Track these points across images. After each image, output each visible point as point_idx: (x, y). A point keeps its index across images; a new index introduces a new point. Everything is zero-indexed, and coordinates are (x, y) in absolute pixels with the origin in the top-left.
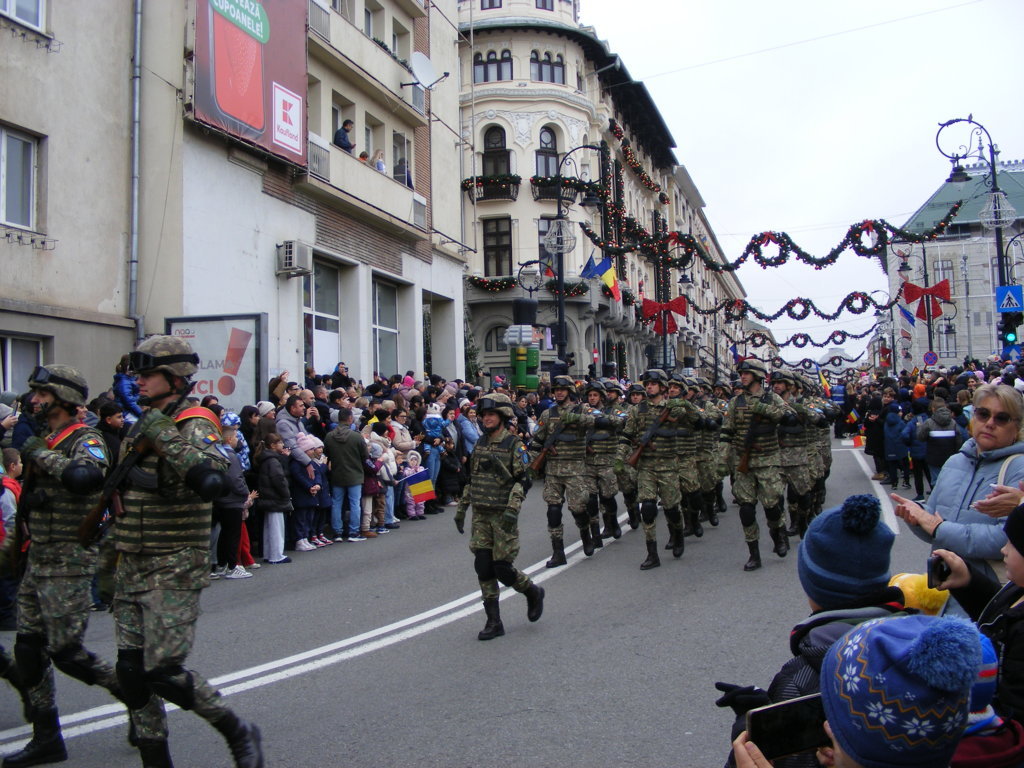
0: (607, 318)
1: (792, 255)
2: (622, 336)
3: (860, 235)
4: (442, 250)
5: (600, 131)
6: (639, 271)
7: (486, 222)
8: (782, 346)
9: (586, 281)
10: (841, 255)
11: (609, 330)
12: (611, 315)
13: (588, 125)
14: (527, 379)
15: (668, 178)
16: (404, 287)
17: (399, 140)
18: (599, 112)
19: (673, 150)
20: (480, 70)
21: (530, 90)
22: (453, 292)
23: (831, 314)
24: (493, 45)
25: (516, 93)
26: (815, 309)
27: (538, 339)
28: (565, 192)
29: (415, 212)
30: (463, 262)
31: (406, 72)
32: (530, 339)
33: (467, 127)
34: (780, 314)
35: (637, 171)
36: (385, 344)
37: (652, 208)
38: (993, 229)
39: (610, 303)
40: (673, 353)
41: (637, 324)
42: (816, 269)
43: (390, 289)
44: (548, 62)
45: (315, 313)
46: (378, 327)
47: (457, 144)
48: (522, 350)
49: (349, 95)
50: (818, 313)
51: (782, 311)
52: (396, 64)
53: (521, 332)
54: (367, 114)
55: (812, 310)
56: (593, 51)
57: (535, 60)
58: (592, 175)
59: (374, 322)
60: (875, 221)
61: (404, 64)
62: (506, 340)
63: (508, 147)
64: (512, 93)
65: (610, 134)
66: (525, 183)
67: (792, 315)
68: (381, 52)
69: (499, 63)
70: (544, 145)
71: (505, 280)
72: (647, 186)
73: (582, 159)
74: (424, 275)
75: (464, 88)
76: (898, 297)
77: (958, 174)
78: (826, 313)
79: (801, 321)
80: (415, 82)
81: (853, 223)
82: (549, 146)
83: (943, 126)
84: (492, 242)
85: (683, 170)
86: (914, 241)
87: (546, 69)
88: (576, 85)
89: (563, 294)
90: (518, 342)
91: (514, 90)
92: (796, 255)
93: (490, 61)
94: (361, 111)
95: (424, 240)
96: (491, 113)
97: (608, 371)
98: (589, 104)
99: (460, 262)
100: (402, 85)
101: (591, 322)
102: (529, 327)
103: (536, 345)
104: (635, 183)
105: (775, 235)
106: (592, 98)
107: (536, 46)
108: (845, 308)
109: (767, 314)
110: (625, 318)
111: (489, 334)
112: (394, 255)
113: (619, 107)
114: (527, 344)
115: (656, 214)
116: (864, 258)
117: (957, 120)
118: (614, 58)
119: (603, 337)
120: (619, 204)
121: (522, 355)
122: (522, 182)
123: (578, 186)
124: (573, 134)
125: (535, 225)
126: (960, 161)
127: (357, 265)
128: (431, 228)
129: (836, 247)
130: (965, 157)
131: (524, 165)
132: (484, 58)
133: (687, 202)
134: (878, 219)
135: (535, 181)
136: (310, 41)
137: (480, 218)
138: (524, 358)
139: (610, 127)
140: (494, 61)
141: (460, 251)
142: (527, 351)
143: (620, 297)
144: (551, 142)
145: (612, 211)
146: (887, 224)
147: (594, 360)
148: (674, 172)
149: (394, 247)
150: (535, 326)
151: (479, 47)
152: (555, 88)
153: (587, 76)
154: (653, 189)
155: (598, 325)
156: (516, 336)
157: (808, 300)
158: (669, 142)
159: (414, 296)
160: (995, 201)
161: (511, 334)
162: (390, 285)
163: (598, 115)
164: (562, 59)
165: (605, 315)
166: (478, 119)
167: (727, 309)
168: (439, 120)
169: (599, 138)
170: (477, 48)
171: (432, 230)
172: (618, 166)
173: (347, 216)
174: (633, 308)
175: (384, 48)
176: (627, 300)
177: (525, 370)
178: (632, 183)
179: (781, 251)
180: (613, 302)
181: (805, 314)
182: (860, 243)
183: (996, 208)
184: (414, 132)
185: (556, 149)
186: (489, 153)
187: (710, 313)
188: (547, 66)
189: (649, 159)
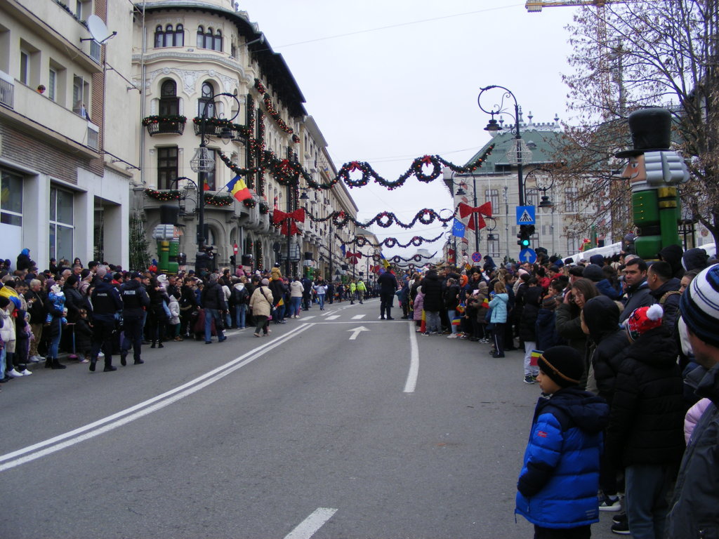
0: (247, 222)
1: (372, 179)
2: (260, 236)
3: (421, 166)
4: (113, 167)
5: (247, 87)
6: (275, 190)
7: (160, 150)
9: (232, 195)
10: (407, 180)
11: (249, 231)
12: (250, 221)
13: (238, 82)
14: (169, 265)
15: (300, 125)
16: (80, 193)
17: (77, 80)
18: (247, 73)
19: (303, 104)
20: (161, 37)
21: (196, 55)
22: (120, 199)
23: (408, 224)
24: (171, 20)
25: (186, 56)
26: (396, 220)
27: (178, 235)
28: (219, 130)
29: (90, 137)
30: (130, 177)
31: (85, 30)
32: (172, 235)
33: (149, 79)
34: (371, 223)
35: (275, 118)
36: (59, 237)
37: (287, 145)
39: (250, 212)
40: (298, 249)
41: (270, 228)
42: (389, 189)
43: (66, 195)
44: (211, 35)
45: (1, 210)
46: (56, 223)
47: (128, 89)
48: (166, 243)
49: (36, 43)
50: (399, 223)
51: (373, 220)
52: (77, 23)
53: (165, 229)
54: (51, 60)
55: (394, 221)
56: (245, 30)
57: (201, 33)
58: (241, 120)
59: (52, 218)
60: (433, 156)
61: (84, 24)
62: (153, 235)
63: (178, 95)
64: (182, 56)
65: (255, 90)
66: (190, 121)
67: (380, 224)
68: (63, 13)
69: (174, 34)
70: (204, 95)
71: (171, 192)
72: (283, 129)
73: (232, 107)
75: (148, 50)
76: (455, 214)
77: (492, 126)
78: (404, 223)
79: (387, 228)
80: (92, 38)
81: (416, 157)
82: (209, 96)
83: (483, 90)
84: (164, 165)
85: (311, 119)
87: (209, 40)
88: (230, 52)
90: (163, 238)
91: (182, 54)
92: (374, 179)
93: (168, 32)
94: (46, 56)
95: (97, 158)
96: (167, 70)
97: (246, 261)
98: (242, 69)
99: (128, 177)
100: (81, 40)
101: (235, 225)
102: (172, 226)
103: (176, 240)
104: (275, 127)
105: (359, 164)
106: (243, 63)
107: (202, 22)
108: (418, 220)
109: (362, 223)
110: (261, 223)
112: (71, 169)
113: (263, 71)
114: (170, 239)
115: (289, 150)
116: (424, 182)
117: (493, 87)
118: (259, 35)
119: (244, 236)
120: (260, 140)
121: (166, 247)
122: (187, 121)
123: (229, 126)
124: (227, 88)
125: (196, 153)
126: (494, 115)
127: (37, 175)
128: (102, 150)
129: (403, 174)
130: (498, 113)
131: (189, 109)
132: (164, 29)
133: (314, 143)
134: (434, 155)
135: (196, 121)
137: (155, 147)
138: (167, 249)
139: (255, 85)
140: (171, 32)
141: (128, 168)
142: (170, 244)
143: (258, 206)
144: (210, 93)
145: (254, 145)
146: (441, 159)
147: (235, 252)
148: (305, 120)
149: (70, 163)
150: (176, 225)
151: (160, 21)
152: (215, 54)
153: (239, 47)
154: (288, 131)
155: (240, 227)
156: (161, 233)
157: (392, 213)
158: (300, 99)
159: (86, 201)
160: (518, 145)
161: (158, 231)
162: (68, 191)
163: (246, 75)
164: (221, 33)
165: (246, 220)
166: (157, 74)
167: (334, 218)
168: (112, 69)
169: (246, 92)
170: (159, 22)
171: (102, 151)
172: (260, 113)
173: (30, 136)
174: (267, 216)
175: (67, 10)
176: (263, 210)
177: (167, 258)
178: (272, 126)
179: (364, 175)
180: (252, 211)
181: (389, 224)
182: (421, 171)
183: (518, 150)
184: (91, 76)
185: (213, 98)
186: (164, 99)
187: (321, 220)
188: (210, 37)
189: (286, 110)
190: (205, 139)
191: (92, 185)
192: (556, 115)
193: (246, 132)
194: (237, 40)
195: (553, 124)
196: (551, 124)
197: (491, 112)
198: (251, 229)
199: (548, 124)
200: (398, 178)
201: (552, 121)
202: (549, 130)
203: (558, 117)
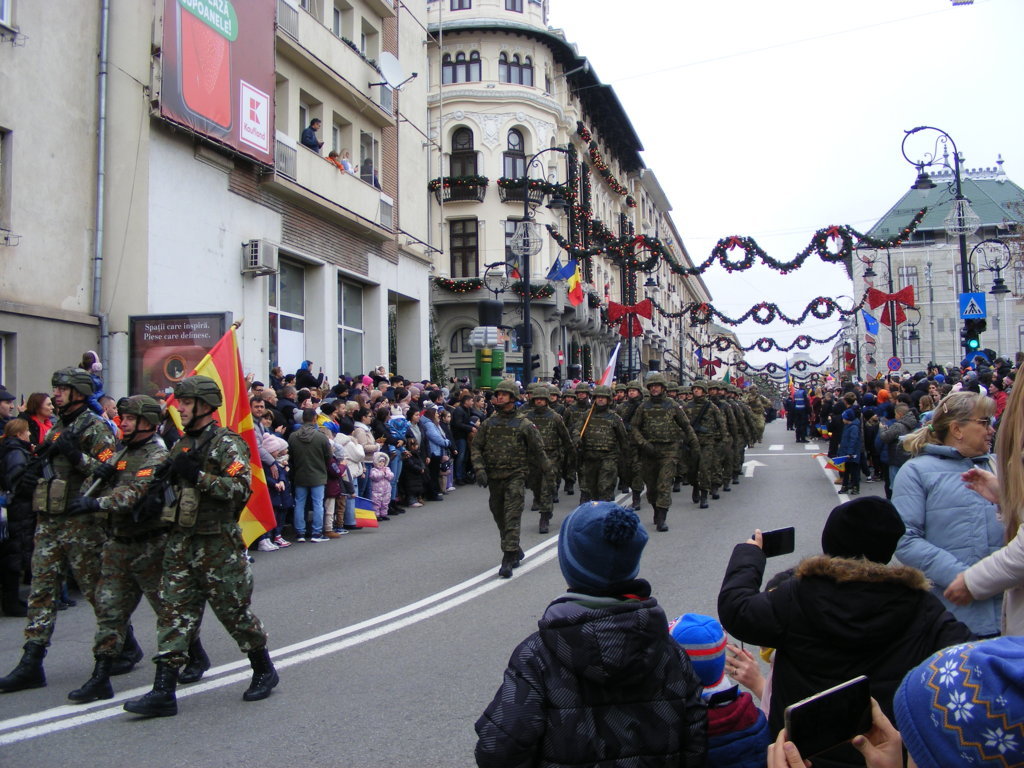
0: (573, 320)
1: (758, 259)
2: (588, 338)
3: (826, 240)
4: (407, 250)
5: (567, 134)
6: (605, 274)
7: (453, 223)
8: (747, 350)
9: (552, 283)
10: (807, 260)
11: (574, 332)
12: (577, 318)
13: (556, 127)
14: (492, 380)
15: (635, 182)
16: (368, 287)
17: (366, 140)
18: (567, 115)
19: (641, 153)
20: (449, 71)
21: (498, 92)
22: (419, 293)
23: (796, 319)
24: (462, 46)
25: (485, 94)
26: (780, 314)
27: (503, 341)
28: (533, 194)
29: (381, 212)
30: (429, 263)
31: (374, 72)
32: (494, 341)
33: (435, 128)
34: (745, 318)
35: (604, 174)
36: (350, 344)
37: (619, 211)
38: (957, 236)
39: (576, 306)
40: (638, 356)
41: (602, 327)
42: (782, 273)
43: (356, 289)
44: (517, 64)
45: (280, 313)
46: (343, 327)
47: (424, 145)
48: (488, 351)
49: (316, 94)
50: (783, 318)
51: (748, 315)
52: (364, 64)
53: (486, 333)
54: (335, 113)
55: (777, 315)
56: (562, 54)
57: (504, 62)
58: (560, 178)
59: (340, 322)
60: (841, 227)
61: (372, 64)
62: (471, 342)
63: (475, 149)
64: (480, 94)
65: (578, 137)
66: (493, 184)
67: (757, 319)
68: (349, 52)
69: (467, 64)
70: (511, 147)
72: (614, 189)
73: (550, 161)
74: (389, 276)
75: (433, 89)
76: (863, 303)
77: (923, 181)
78: (791, 317)
79: (766, 326)
80: (383, 82)
81: (818, 229)
82: (517, 148)
83: (909, 133)
84: (458, 244)
85: (650, 174)
86: (879, 247)
87: (515, 71)
88: (544, 87)
89: (529, 295)
90: (483, 344)
91: (483, 92)
92: (761, 260)
93: (459, 62)
94: (328, 110)
95: (390, 240)
96: (459, 114)
97: (573, 373)
98: (556, 106)
99: (427, 263)
100: (370, 85)
101: (556, 324)
102: (493, 329)
103: (501, 347)
104: (603, 186)
106: (561, 101)
107: (505, 48)
108: (810, 313)
109: (732, 318)
110: (590, 320)
111: (455, 334)
112: (361, 255)
113: (587, 110)
114: (492, 346)
115: (623, 217)
116: (830, 263)
117: (923, 128)
118: (582, 61)
119: (568, 339)
120: (586, 207)
121: (488, 357)
122: (489, 183)
123: (546, 188)
124: (541, 136)
125: (502, 227)
126: (925, 168)
127: (320, 266)
128: (398, 229)
129: (801, 253)
130: (930, 164)
131: (491, 167)
132: (453, 59)
133: (654, 205)
134: (843, 225)
135: (502, 182)
136: (279, 40)
137: (447, 219)
138: (489, 360)
139: (578, 130)
140: (463, 62)
141: (426, 252)
142: (492, 353)
143: (586, 299)
144: (519, 144)
145: (578, 213)
146: (853, 230)
147: (559, 362)
148: (641, 175)
149: (360, 247)
150: (500, 327)
151: (448, 48)
152: (524, 90)
153: (555, 78)
154: (620, 192)
155: (563, 327)
156: (481, 338)
157: (773, 304)
158: (636, 145)
159: (379, 296)
160: (959, 209)
161: (476, 335)
162: (356, 285)
163: (566, 117)
164: (530, 61)
165: (571, 317)
166: (446, 120)
167: (692, 313)
168: (407, 120)
169: (567, 141)
170: (446, 49)
171: (398, 231)
172: (585, 168)
173: (313, 215)
174: (598, 311)
175: (353, 48)
176: (593, 302)
178: (600, 185)
179: (747, 255)
180: (579, 305)
181: (770, 319)
182: (825, 248)
183: (960, 215)
184: (382, 132)
185: (523, 151)
186: (457, 154)
187: (675, 316)
188: (515, 68)
189: (617, 163)
190: (530, 210)
191: (386, 275)
192: (1000, 156)
193: (568, 195)
194: (552, 68)
195: (995, 169)
196: (992, 169)
197: (920, 163)
198: (577, 329)
199: (988, 169)
200: (794, 258)
201: (992, 165)
202: (988, 178)
203: (1003, 158)
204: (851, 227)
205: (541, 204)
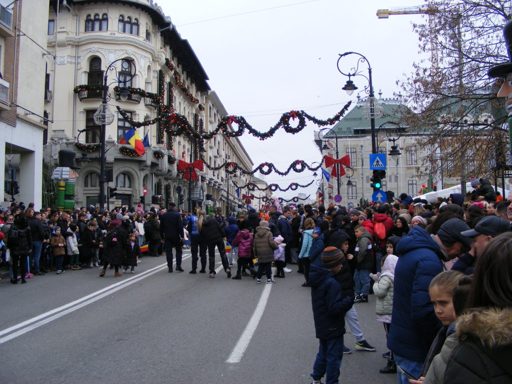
0: (158, 170)
1: (246, 130)
2: (170, 181)
3: (289, 120)
4: (25, 119)
5: (159, 64)
6: (184, 146)
7: (88, 112)
10: (277, 132)
11: (160, 177)
12: (160, 169)
13: (151, 60)
14: (65, 203)
15: (206, 98)
18: (159, 54)
19: (207, 81)
20: (90, 25)
21: (117, 37)
22: (34, 146)
23: (284, 172)
24: (98, 10)
25: (109, 38)
26: (275, 169)
27: (74, 177)
28: (134, 96)
29: (1, 92)
30: (44, 128)
32: (67, 177)
33: (80, 57)
34: (255, 171)
35: (184, 91)
37: (194, 112)
38: (370, 119)
39: (159, 162)
40: (201, 192)
41: (178, 175)
42: (261, 140)
44: (130, 22)
47: (44, 54)
48: (62, 183)
50: (277, 171)
51: (257, 169)
53: (62, 171)
55: (273, 170)
56: (158, 20)
57: (122, 20)
58: (153, 89)
60: (298, 112)
63: (102, 69)
64: (106, 38)
65: (166, 67)
66: (111, 90)
67: (262, 172)
69: (100, 21)
70: (124, 69)
71: (96, 145)
72: (191, 100)
73: (146, 79)
74: (8, 133)
75: (80, 34)
76: (321, 164)
77: (350, 86)
78: (281, 172)
81: (284, 113)
82: (127, 70)
83: (342, 56)
84: (91, 124)
85: (214, 93)
86: (322, 125)
87: (128, 26)
88: (145, 37)
89: (130, 155)
90: (60, 178)
91: (108, 37)
92: (248, 131)
93: (96, 20)
95: (8, 111)
96: (94, 49)
97: (155, 200)
98: (152, 48)
99: (42, 128)
101: (147, 172)
102: (68, 169)
103: (72, 181)
104: (184, 98)
105: (236, 118)
106: (156, 45)
107: (123, 13)
108: (292, 169)
110: (169, 171)
111: (87, 177)
113: (175, 54)
114: (66, 180)
115: (196, 116)
116: (291, 134)
117: (350, 53)
118: (169, 24)
119: (155, 180)
120: (170, 105)
121: (62, 187)
122: (109, 89)
123: (142, 94)
124: (142, 64)
125: (117, 115)
126: (351, 77)
128: (13, 103)
129: (273, 127)
130: (354, 75)
131: (112, 81)
132: (92, 18)
133: (217, 112)
134: (300, 110)
135: (116, 89)
137: (84, 110)
138: (63, 189)
139: (166, 63)
140: (98, 20)
142: (66, 184)
143: (166, 158)
144: (128, 68)
145: (164, 110)
146: (306, 114)
147: (145, 193)
148: (209, 94)
150: (72, 168)
151: (90, 11)
152: (133, 37)
153: (153, 33)
154: (194, 101)
155: (152, 174)
156: (58, 174)
157: (271, 164)
158: (205, 77)
160: (371, 103)
161: (56, 173)
163: (158, 55)
164: (138, 22)
165: (157, 168)
166: (86, 52)
167: (226, 168)
168: (24, 35)
169: (159, 68)
170: (88, 12)
171: (14, 105)
172: (170, 85)
174: (175, 166)
176: (171, 160)
177: (63, 197)
178: (181, 97)
180: (161, 161)
181: (269, 172)
182: (288, 124)
183: (371, 106)
184: (5, 40)
185: (131, 72)
186: (92, 72)
187: (216, 169)
188: (129, 24)
189: (194, 85)
190: (107, 97)
192: (400, 92)
193: (157, 99)
194: (151, 27)
195: (397, 99)
197: (348, 74)
198: (161, 175)
199: (394, 99)
200: (269, 130)
202: (394, 104)
204: (305, 112)
205: (139, 103)
